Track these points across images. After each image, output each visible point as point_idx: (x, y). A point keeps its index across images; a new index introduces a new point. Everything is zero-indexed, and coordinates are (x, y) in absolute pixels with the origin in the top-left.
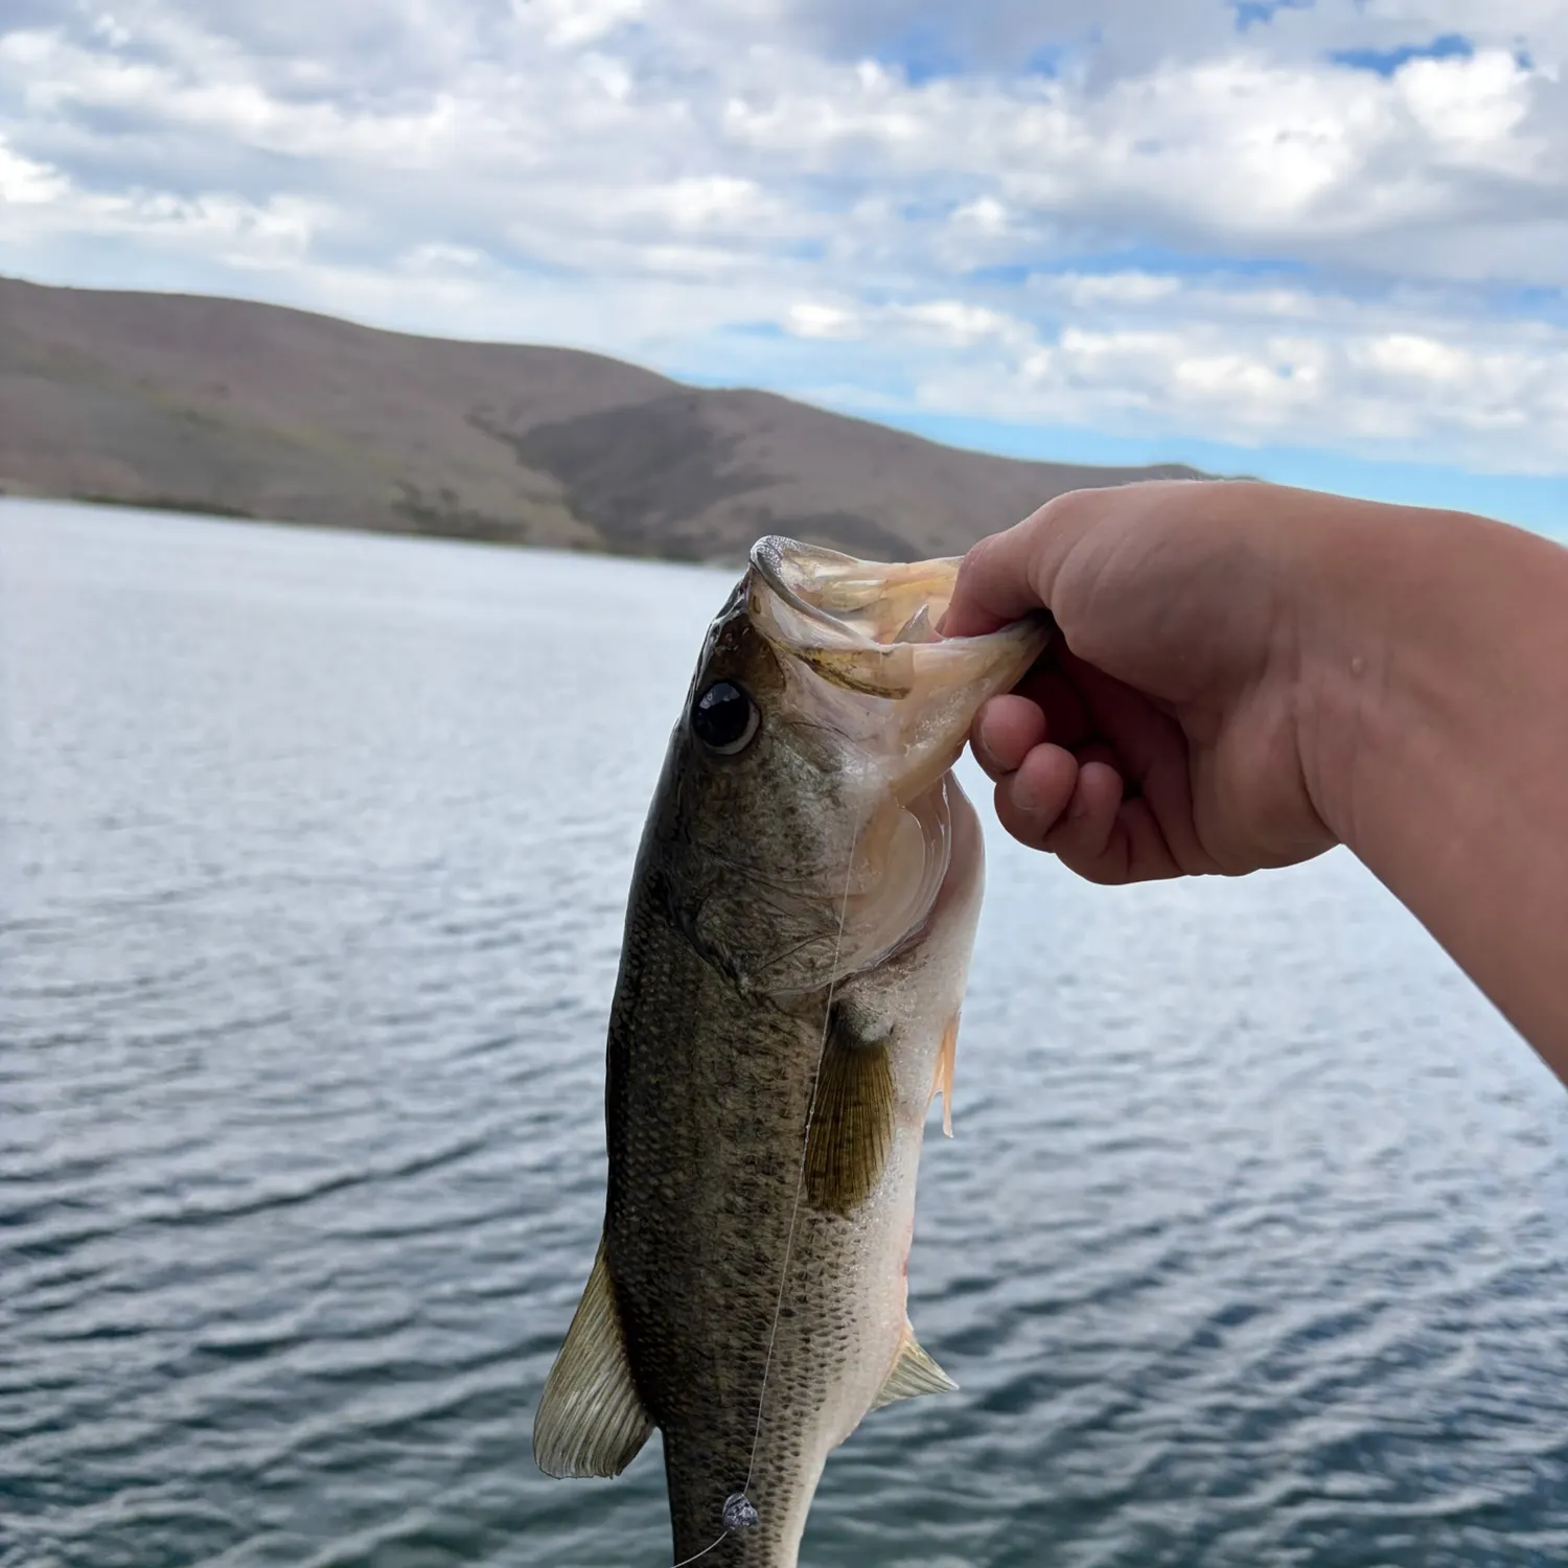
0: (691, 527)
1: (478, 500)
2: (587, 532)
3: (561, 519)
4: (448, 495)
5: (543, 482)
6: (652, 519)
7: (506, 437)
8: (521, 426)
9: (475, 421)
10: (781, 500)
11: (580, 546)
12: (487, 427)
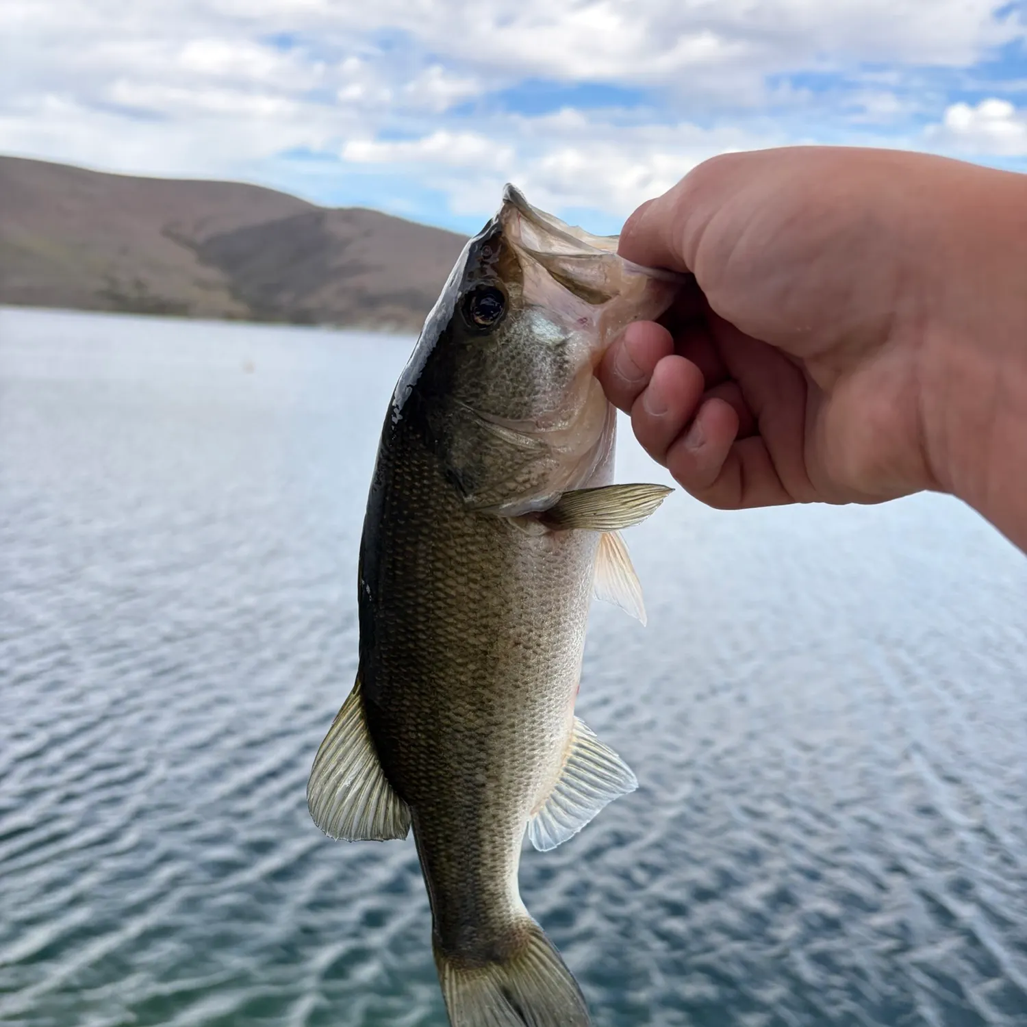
0: (311, 302)
1: (160, 288)
2: (239, 307)
3: (222, 299)
4: (139, 285)
5: (212, 274)
6: (285, 298)
7: (190, 244)
8: (200, 237)
9: (167, 233)
10: (371, 283)
11: (230, 317)
12: (177, 238)
